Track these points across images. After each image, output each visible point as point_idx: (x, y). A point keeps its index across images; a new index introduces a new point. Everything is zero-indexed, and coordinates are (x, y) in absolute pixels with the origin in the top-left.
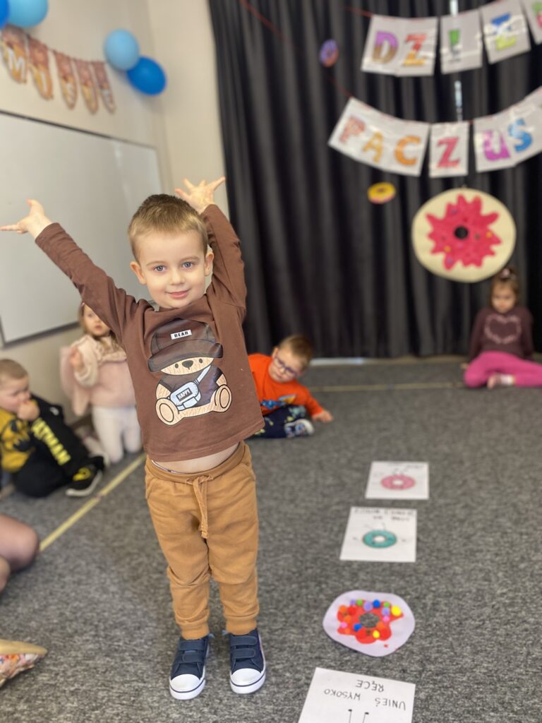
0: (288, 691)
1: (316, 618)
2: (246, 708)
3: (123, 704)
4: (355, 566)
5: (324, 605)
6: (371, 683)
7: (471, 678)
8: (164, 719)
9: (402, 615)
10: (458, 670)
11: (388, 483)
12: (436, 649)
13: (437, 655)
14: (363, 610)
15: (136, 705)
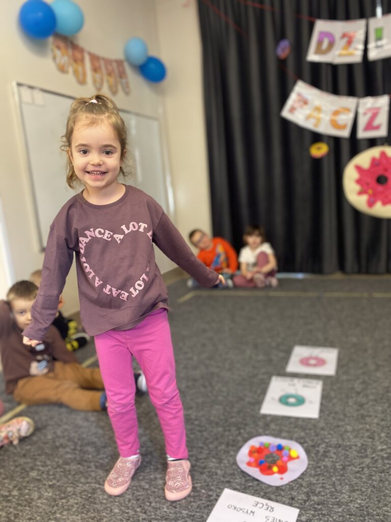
0: (202, 502)
1: (232, 453)
2: (168, 511)
4: (269, 419)
5: (240, 444)
6: (265, 504)
7: (345, 510)
8: (108, 512)
9: (298, 457)
10: (336, 503)
11: (305, 361)
12: (321, 485)
13: (321, 489)
14: (269, 451)
15: (91, 500)
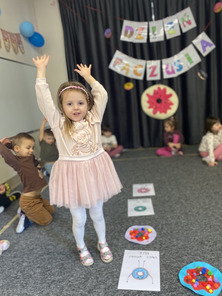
3: (58, 268)
4: (133, 218)
5: (124, 231)
6: (144, 252)
7: (177, 248)
8: (74, 271)
9: (151, 232)
10: (172, 246)
11: (140, 191)
12: (164, 240)
14: (138, 231)
15: (62, 268)
